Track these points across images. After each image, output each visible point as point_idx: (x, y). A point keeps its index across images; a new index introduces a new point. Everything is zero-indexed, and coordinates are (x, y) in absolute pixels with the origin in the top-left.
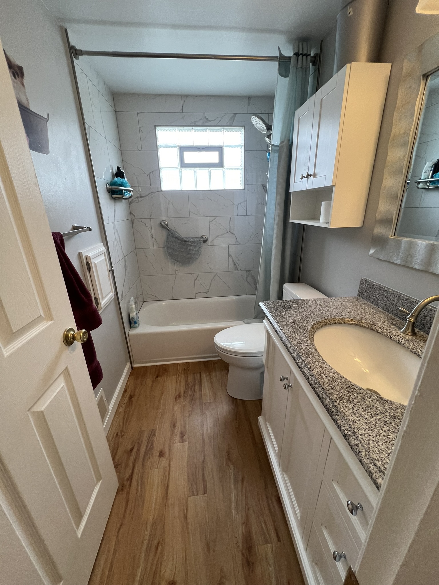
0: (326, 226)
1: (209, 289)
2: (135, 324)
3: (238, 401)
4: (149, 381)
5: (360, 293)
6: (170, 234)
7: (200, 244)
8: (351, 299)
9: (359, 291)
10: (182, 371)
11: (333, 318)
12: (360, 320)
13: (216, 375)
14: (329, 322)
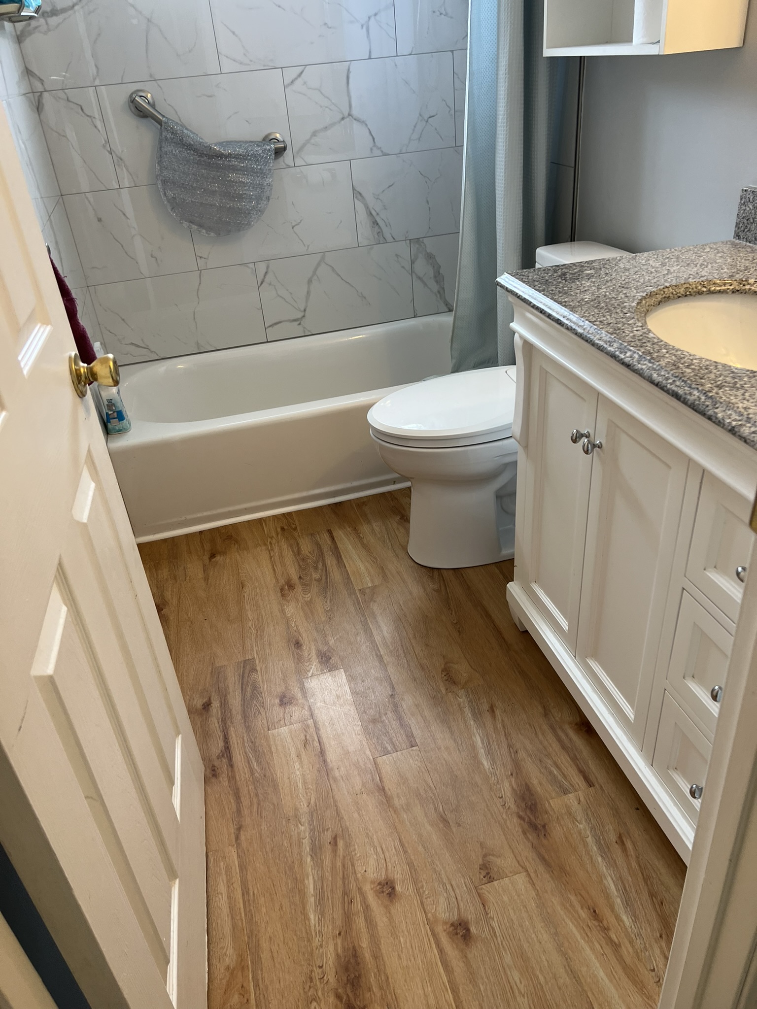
0: (653, 50)
1: (305, 310)
2: (119, 421)
3: (445, 573)
4: (194, 568)
5: (739, 230)
6: (169, 136)
7: (267, 163)
8: (720, 247)
9: (737, 224)
10: (277, 535)
11: (683, 282)
12: (744, 280)
13: (373, 530)
14: (674, 293)
